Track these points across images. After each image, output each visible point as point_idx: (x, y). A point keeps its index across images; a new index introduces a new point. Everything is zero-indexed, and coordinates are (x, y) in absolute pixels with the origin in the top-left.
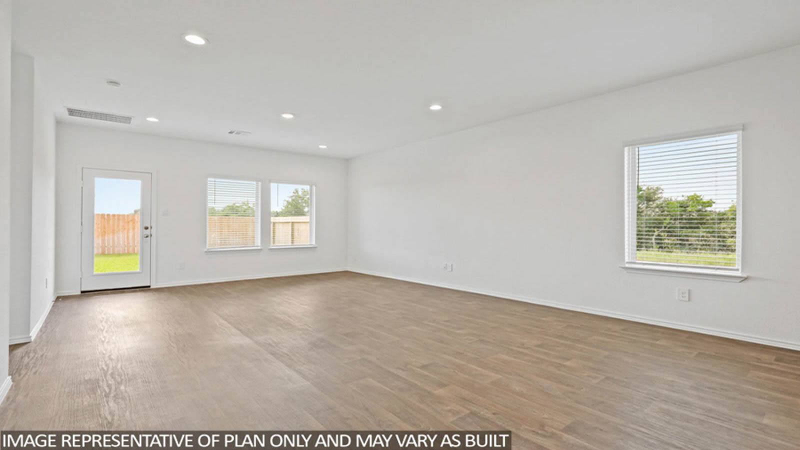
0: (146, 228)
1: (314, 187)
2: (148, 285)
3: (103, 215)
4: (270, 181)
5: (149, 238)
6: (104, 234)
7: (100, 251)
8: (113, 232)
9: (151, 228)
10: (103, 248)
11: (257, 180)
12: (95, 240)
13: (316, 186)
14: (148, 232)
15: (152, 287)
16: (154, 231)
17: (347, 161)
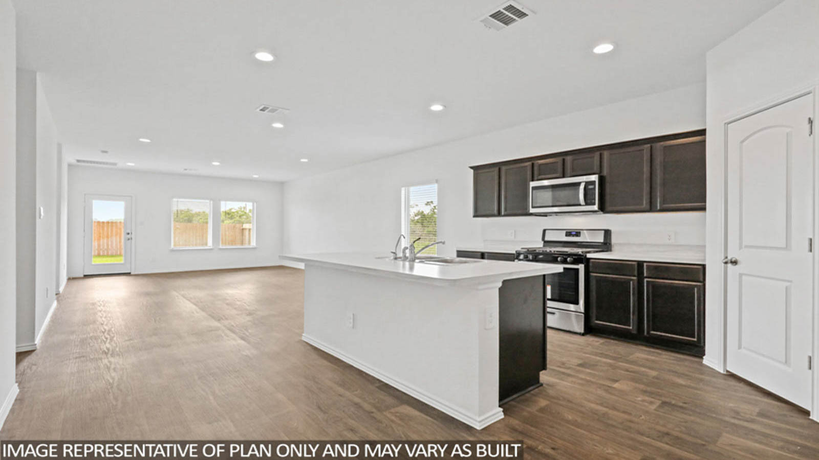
0: (128, 234)
1: (255, 204)
2: (129, 272)
3: (99, 222)
4: (220, 200)
5: (130, 241)
6: (99, 239)
7: (96, 253)
8: (108, 237)
9: (132, 233)
10: (99, 250)
11: (211, 199)
12: (93, 243)
13: (256, 203)
14: (129, 236)
15: (132, 273)
16: (133, 236)
17: (281, 185)
